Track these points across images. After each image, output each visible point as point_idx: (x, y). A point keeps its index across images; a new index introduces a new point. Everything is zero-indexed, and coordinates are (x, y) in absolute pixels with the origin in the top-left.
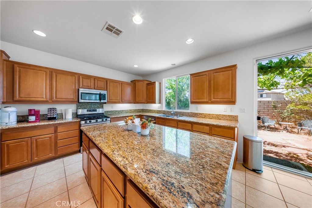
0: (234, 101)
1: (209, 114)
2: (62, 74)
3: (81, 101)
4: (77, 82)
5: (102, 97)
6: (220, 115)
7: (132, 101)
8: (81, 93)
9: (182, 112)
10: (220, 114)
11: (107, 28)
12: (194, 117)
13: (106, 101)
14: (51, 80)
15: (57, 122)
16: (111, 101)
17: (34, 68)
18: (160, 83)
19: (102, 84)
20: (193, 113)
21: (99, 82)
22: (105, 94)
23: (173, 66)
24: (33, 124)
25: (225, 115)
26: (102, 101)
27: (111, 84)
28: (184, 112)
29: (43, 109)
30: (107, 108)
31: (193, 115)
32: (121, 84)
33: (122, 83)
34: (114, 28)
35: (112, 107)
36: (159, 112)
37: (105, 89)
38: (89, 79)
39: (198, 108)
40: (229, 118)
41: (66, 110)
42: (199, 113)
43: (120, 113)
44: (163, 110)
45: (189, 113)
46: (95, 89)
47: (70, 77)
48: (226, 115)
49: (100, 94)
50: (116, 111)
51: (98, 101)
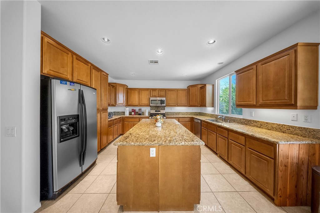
0: (293, 103)
1: (267, 123)
2: (143, 90)
3: (151, 105)
4: (149, 93)
5: (162, 102)
6: (283, 126)
7: (186, 105)
8: (151, 100)
9: (233, 117)
10: (284, 124)
11: (151, 62)
12: (246, 124)
13: (165, 105)
14: (139, 94)
15: (142, 116)
16: (169, 105)
17: (134, 89)
18: (213, 85)
19: (163, 93)
20: (246, 120)
21: (161, 92)
22: (164, 100)
23: (220, 65)
24: (133, 116)
25: (292, 127)
26: (162, 105)
27: (169, 92)
28: (235, 118)
29: (137, 109)
30: (168, 110)
31: (246, 122)
32: (176, 92)
33: (177, 90)
34: (153, 61)
35: (171, 110)
36: (212, 116)
37: (165, 96)
38: (155, 91)
39: (252, 113)
40: (300, 132)
41: (145, 110)
42: (253, 121)
43: (177, 114)
44: (216, 114)
45: (241, 119)
46: (159, 97)
47: (146, 92)
48: (294, 127)
49: (161, 100)
50: (174, 113)
51: (160, 105)
